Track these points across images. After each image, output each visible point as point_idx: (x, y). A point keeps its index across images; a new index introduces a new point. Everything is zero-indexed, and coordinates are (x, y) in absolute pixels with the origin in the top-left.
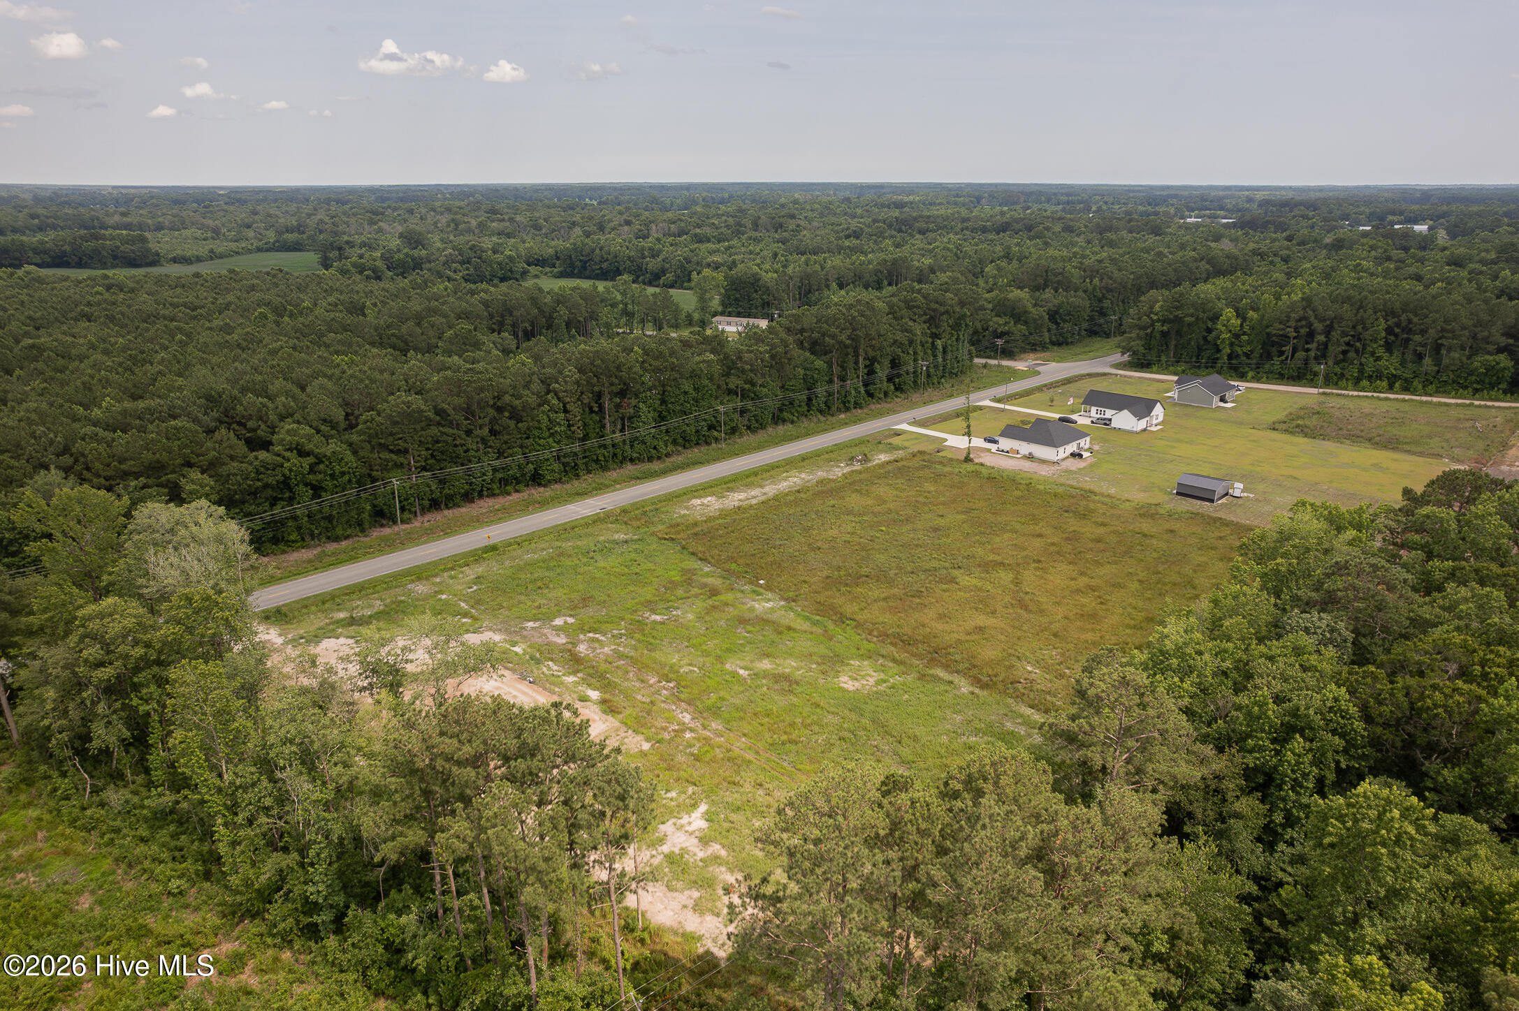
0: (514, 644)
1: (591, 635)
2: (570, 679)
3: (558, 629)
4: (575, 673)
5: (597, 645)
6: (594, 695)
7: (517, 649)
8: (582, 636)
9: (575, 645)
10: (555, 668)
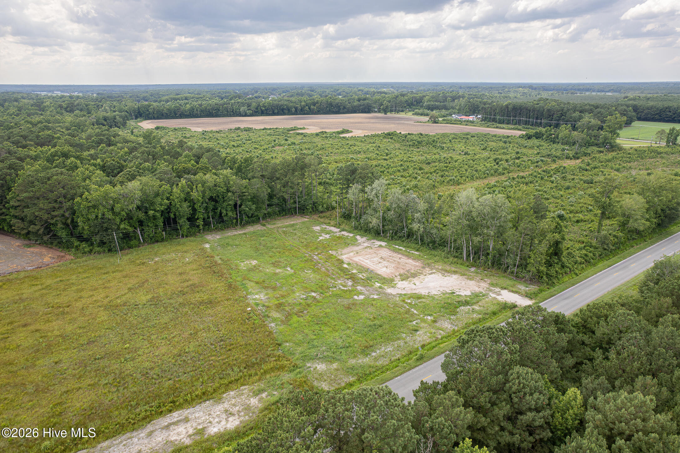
0: (380, 287)
1: (345, 289)
2: (354, 271)
3: (361, 294)
4: (352, 273)
5: (344, 284)
6: (345, 266)
7: (379, 285)
8: (350, 288)
9: (353, 286)
10: (360, 276)
